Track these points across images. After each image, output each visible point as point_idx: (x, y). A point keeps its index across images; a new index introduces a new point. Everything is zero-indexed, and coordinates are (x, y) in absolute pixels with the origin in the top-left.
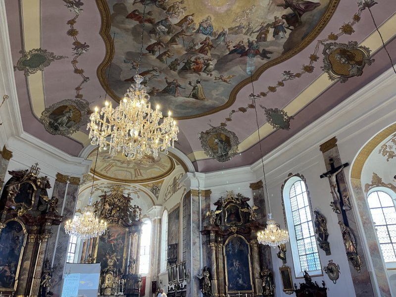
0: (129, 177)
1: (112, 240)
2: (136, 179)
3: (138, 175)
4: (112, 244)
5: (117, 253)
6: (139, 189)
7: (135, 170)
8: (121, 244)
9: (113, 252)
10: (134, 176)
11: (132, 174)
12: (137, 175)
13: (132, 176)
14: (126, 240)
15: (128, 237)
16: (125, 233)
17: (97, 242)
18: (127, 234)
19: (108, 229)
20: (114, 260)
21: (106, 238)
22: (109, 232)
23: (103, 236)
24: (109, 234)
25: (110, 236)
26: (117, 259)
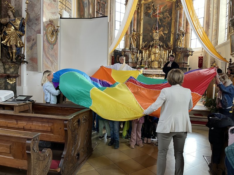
1: (157, 14)
4: (158, 18)
8: (168, 18)
14: (173, 12)
15: (175, 9)
16: (172, 4)
17: (142, 17)
18: (174, 6)
19: (153, 3)
20: (161, 35)
21: (150, 12)
22: (153, 6)
23: (148, 10)
24: (154, 7)
25: (155, 9)
26: (164, 33)
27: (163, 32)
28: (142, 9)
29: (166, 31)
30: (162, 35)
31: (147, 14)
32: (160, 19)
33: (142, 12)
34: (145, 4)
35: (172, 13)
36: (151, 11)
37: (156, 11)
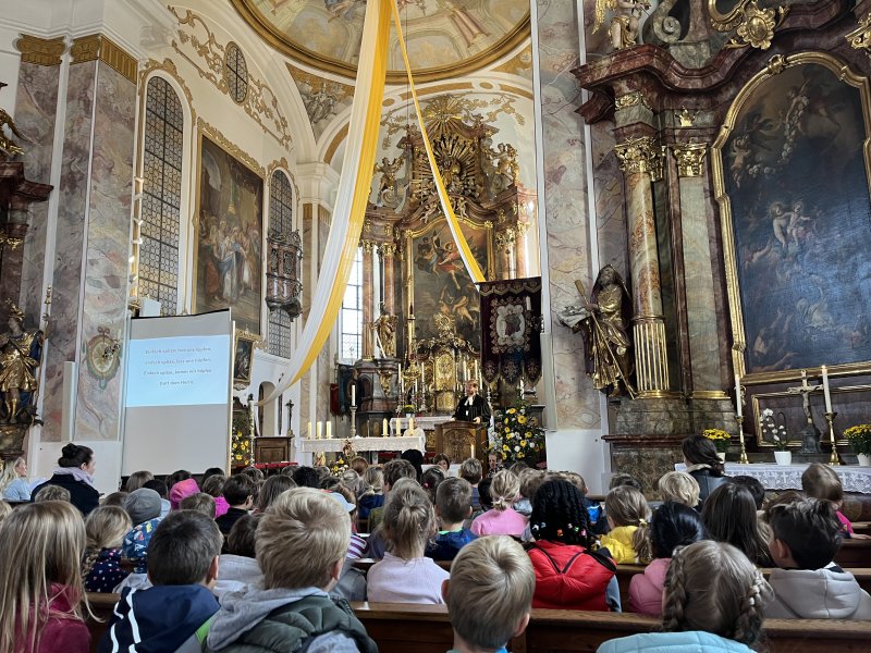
0: (450, 57)
1: (449, 263)
2: (474, 53)
3: (475, 37)
4: (453, 272)
5: (469, 296)
6: (503, 88)
7: (452, 17)
9: (458, 295)
10: (461, 43)
11: (452, 39)
12: (469, 37)
13: (457, 48)
14: (490, 256)
15: (495, 247)
16: (485, 236)
17: (410, 273)
18: (489, 239)
19: (435, 234)
20: (465, 316)
21: (431, 259)
22: (437, 242)
23: (424, 254)
24: (438, 246)
25: (443, 251)
26: (470, 313)
27: (467, 308)
28: (409, 253)
29: (475, 306)
30: (467, 318)
31: (421, 264)
32: (456, 275)
33: (409, 261)
34: (414, 239)
35: (486, 258)
36: (432, 257)
37: (444, 255)
